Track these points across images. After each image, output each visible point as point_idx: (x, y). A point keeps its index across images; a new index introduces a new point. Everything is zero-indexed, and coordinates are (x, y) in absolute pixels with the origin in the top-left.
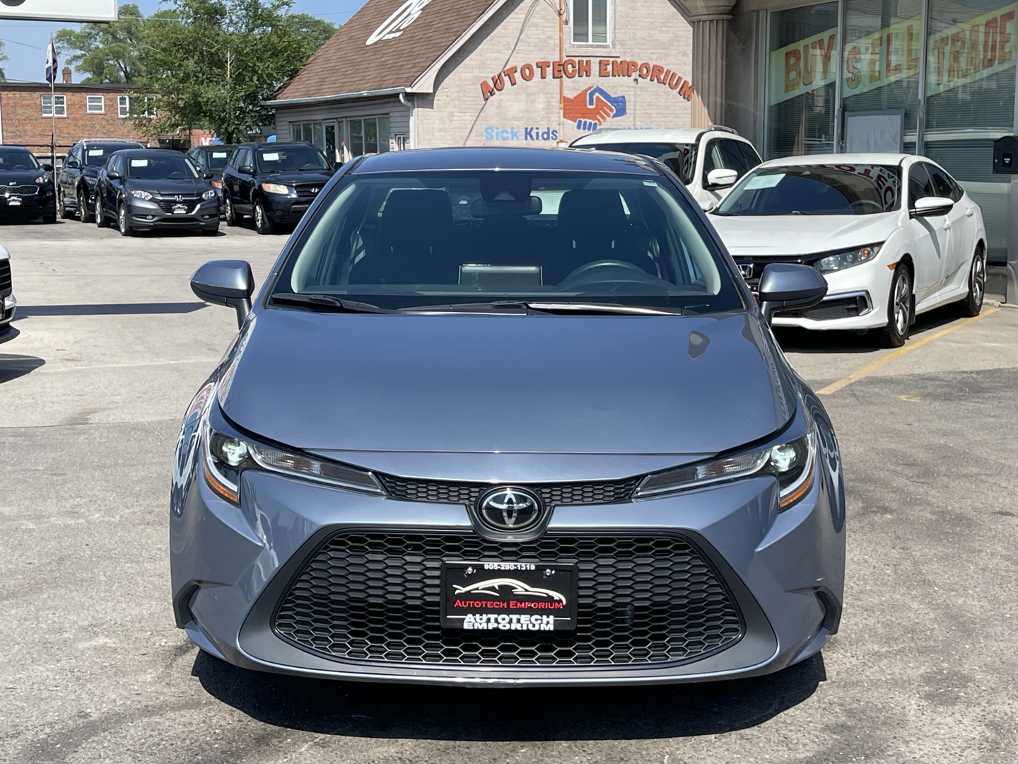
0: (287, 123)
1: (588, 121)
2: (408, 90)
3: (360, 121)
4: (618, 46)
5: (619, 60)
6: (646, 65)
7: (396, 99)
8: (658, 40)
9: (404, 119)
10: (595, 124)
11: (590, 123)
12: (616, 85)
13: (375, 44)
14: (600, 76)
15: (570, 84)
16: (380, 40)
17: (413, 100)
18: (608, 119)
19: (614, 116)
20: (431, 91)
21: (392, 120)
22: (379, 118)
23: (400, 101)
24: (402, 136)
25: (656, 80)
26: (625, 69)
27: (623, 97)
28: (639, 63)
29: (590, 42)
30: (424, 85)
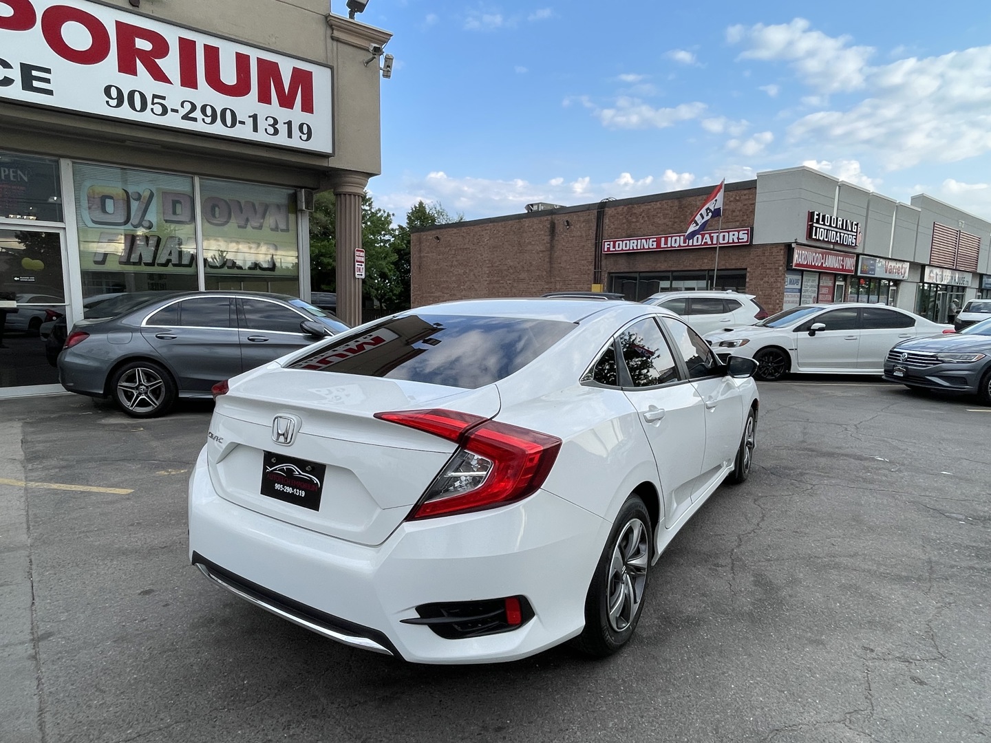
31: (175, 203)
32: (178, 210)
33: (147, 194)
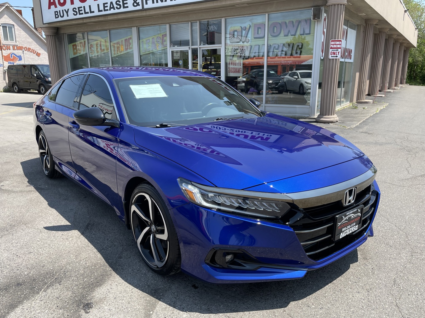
1: (11, 62)
4: (17, 42)
5: (18, 46)
6: (26, 47)
8: (28, 41)
10: (14, 63)
11: (12, 62)
12: (18, 52)
14: (13, 50)
15: (5, 52)
18: (17, 61)
19: (19, 61)
25: (29, 52)
26: (20, 48)
27: (21, 56)
28: (24, 47)
29: (9, 41)
31: (258, 28)
32: (260, 32)
33: (248, 27)
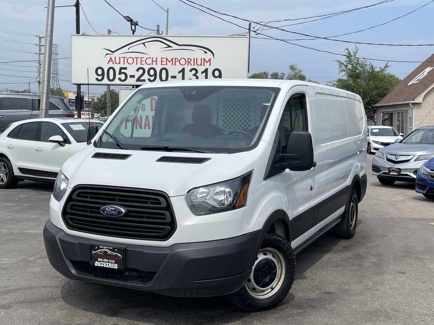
0: (379, 112)
2: (412, 102)
3: (400, 112)
7: (408, 105)
9: (412, 112)
13: (410, 85)
16: (412, 84)
17: (415, 105)
20: (421, 102)
21: (409, 112)
22: (405, 112)
23: (410, 106)
24: (411, 118)
30: (419, 100)
